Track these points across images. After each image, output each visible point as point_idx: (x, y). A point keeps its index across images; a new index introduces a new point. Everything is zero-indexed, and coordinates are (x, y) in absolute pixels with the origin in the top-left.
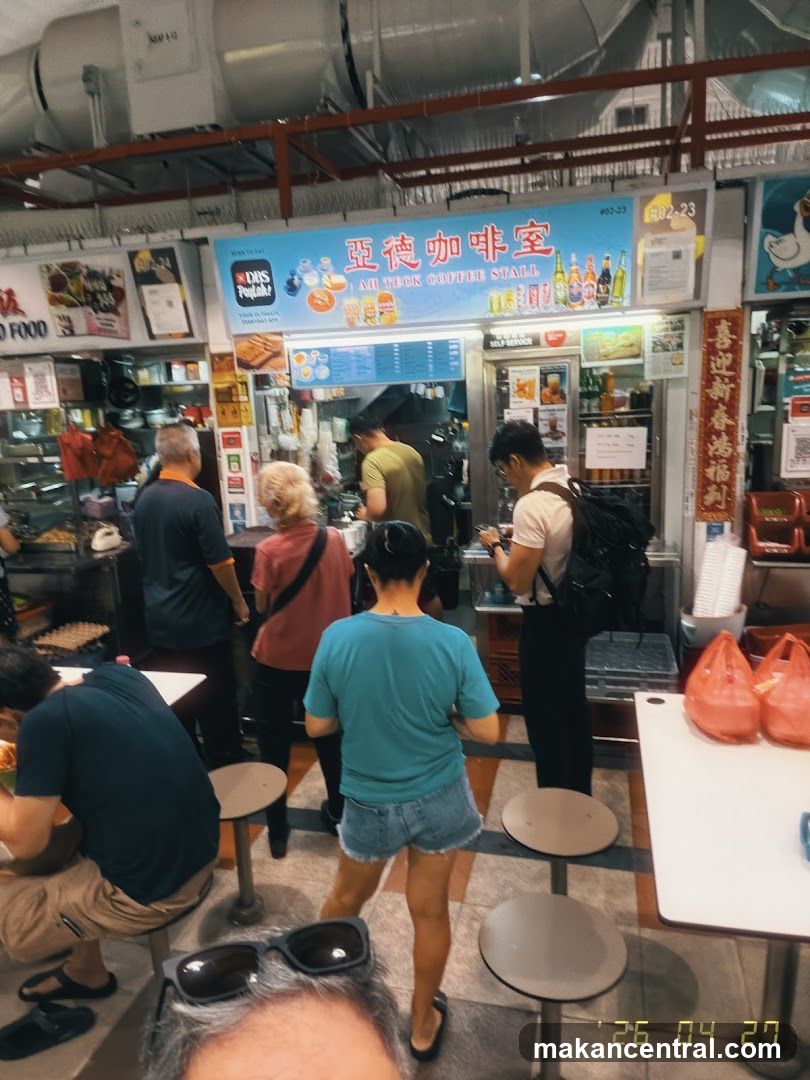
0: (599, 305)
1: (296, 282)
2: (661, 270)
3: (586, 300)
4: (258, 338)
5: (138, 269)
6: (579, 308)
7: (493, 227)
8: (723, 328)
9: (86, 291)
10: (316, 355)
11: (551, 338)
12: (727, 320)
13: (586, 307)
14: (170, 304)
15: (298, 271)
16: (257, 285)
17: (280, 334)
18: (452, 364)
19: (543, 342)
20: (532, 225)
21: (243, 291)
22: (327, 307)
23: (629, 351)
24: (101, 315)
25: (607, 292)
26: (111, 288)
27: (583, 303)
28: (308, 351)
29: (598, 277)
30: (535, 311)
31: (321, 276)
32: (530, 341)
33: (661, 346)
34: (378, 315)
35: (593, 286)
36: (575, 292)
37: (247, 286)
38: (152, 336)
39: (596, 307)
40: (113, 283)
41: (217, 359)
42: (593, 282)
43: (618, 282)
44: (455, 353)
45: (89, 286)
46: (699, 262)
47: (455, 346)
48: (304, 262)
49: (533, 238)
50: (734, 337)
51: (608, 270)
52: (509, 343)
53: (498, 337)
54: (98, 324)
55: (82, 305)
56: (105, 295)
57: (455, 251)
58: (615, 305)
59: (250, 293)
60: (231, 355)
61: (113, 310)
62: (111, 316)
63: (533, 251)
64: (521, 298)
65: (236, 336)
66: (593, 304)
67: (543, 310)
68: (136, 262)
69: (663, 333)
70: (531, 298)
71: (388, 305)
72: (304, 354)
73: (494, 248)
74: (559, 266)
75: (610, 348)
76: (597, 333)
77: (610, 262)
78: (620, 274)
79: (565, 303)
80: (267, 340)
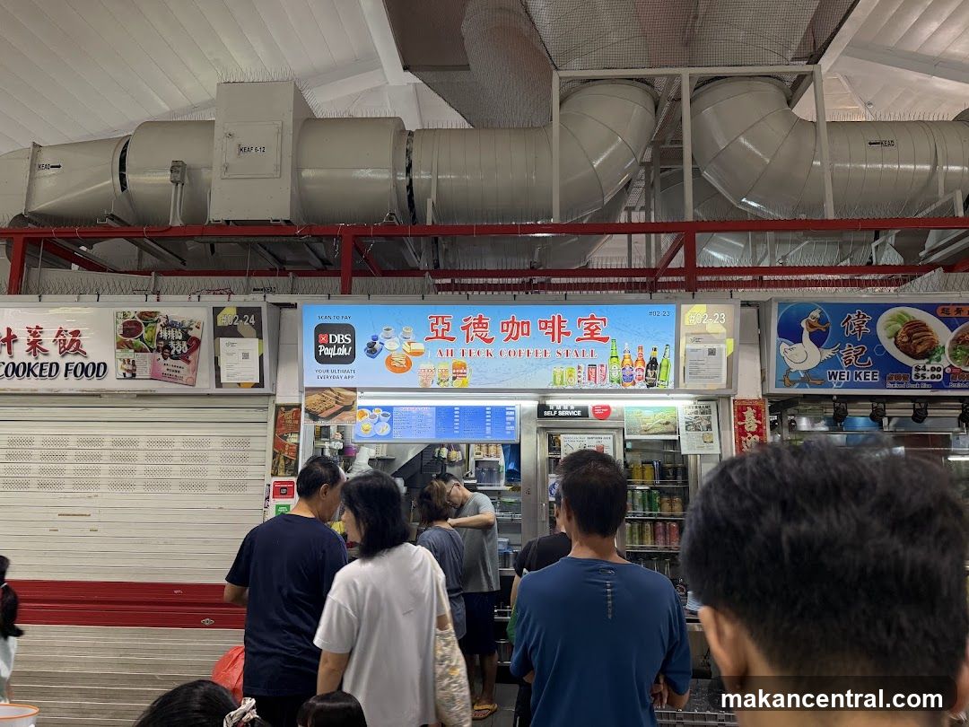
0: (648, 386)
1: (377, 346)
2: (700, 362)
3: (637, 381)
4: (331, 392)
5: (219, 324)
6: (631, 387)
7: (559, 316)
8: (750, 414)
9: (160, 339)
10: (379, 413)
11: (598, 412)
12: (752, 408)
13: (637, 387)
14: (246, 356)
15: (380, 336)
16: (338, 346)
17: (354, 390)
18: (508, 428)
19: (591, 414)
20: (592, 318)
21: (322, 349)
22: (403, 370)
23: (665, 429)
24: (169, 361)
25: (655, 376)
26: (186, 337)
27: (634, 384)
28: (371, 408)
29: (647, 363)
30: (593, 386)
31: (401, 343)
32: (579, 413)
33: (692, 426)
34: (451, 379)
35: (643, 370)
36: (627, 373)
37: (329, 346)
38: (219, 384)
39: (645, 387)
40: (190, 333)
41: (283, 409)
42: (642, 367)
43: (663, 369)
44: (512, 418)
45: (165, 334)
46: (729, 359)
47: (512, 413)
48: (388, 330)
49: (593, 327)
50: (759, 422)
51: (655, 359)
52: (561, 413)
53: (552, 408)
54: (164, 369)
55: (152, 350)
56: (178, 343)
57: (525, 332)
58: (661, 387)
59: (330, 352)
60: (299, 406)
61: (184, 357)
62: (180, 363)
63: (592, 338)
64: (582, 374)
65: (307, 389)
66: (642, 385)
67: (599, 387)
68: (219, 317)
69: (694, 416)
70: (589, 376)
71: (461, 371)
72: (366, 411)
73: (560, 333)
74: (614, 351)
75: (649, 425)
76: (638, 410)
77: (657, 352)
78: (665, 363)
79: (619, 382)
80: (339, 394)
